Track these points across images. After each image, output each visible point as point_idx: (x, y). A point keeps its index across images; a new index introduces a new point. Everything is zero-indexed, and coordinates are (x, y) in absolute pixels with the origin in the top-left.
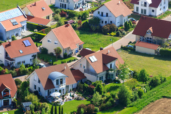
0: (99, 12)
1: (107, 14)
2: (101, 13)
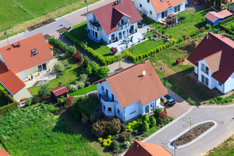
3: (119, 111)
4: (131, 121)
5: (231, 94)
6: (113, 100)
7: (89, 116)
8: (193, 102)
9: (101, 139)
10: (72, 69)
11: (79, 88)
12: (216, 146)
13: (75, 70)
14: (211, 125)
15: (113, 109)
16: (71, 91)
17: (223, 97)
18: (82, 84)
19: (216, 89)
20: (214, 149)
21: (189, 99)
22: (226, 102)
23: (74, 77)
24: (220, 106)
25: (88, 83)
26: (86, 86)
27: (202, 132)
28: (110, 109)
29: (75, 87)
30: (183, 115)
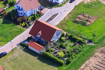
0: (17, 6)
1: (22, 8)
2: (18, 7)
3: (25, 13)
4: (30, 16)
5: (62, 3)
6: (22, 10)
7: (14, 17)
8: (49, 8)
9: (20, 24)
10: (2, 3)
11: (7, 9)
12: (61, 20)
13: (3, 3)
14: (58, 14)
15: (22, 13)
16: (4, 10)
17: (59, 5)
18: (7, 7)
19: (56, 2)
20: (61, 21)
21: (48, 7)
22: (61, 6)
23: (4, 6)
24: (59, 8)
25: (10, 7)
26: (9, 8)
27: (55, 17)
28: (21, 13)
29: (5, 8)
30: (47, 12)
